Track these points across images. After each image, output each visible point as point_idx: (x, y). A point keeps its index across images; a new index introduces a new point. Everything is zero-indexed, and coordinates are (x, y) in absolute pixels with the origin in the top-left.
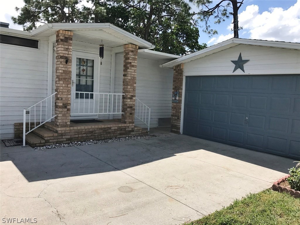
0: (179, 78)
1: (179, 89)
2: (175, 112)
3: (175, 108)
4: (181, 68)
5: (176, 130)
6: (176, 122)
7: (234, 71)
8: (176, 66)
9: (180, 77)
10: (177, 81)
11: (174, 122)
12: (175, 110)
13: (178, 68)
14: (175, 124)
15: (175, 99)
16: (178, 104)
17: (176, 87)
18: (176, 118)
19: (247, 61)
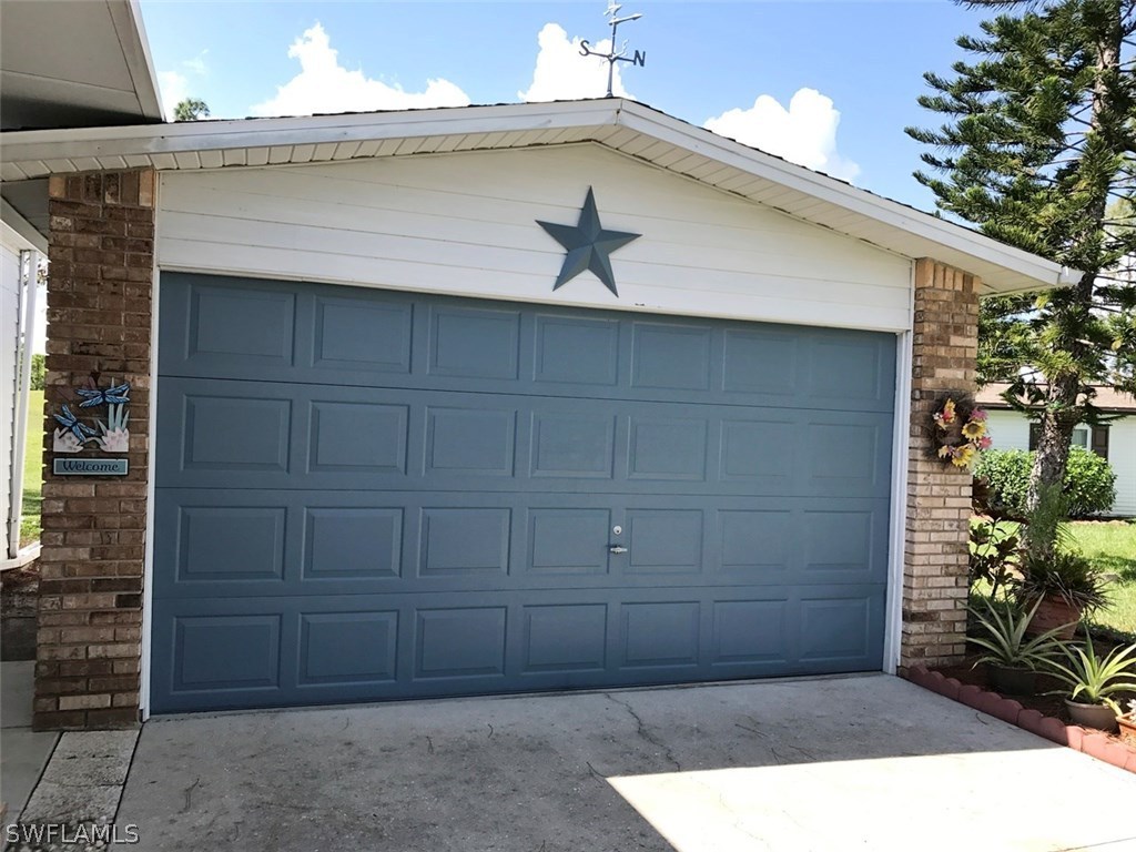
0: (117, 281)
1: (125, 369)
2: (84, 554)
3: (89, 522)
4: (144, 203)
5: (106, 700)
6: (109, 635)
7: (561, 280)
8: (72, 180)
9: (135, 274)
10: (98, 303)
11: (76, 635)
12: (91, 537)
13: (109, 200)
14: (94, 652)
15: (92, 449)
16: (123, 489)
17: (83, 350)
18: (108, 600)
19: (625, 238)
